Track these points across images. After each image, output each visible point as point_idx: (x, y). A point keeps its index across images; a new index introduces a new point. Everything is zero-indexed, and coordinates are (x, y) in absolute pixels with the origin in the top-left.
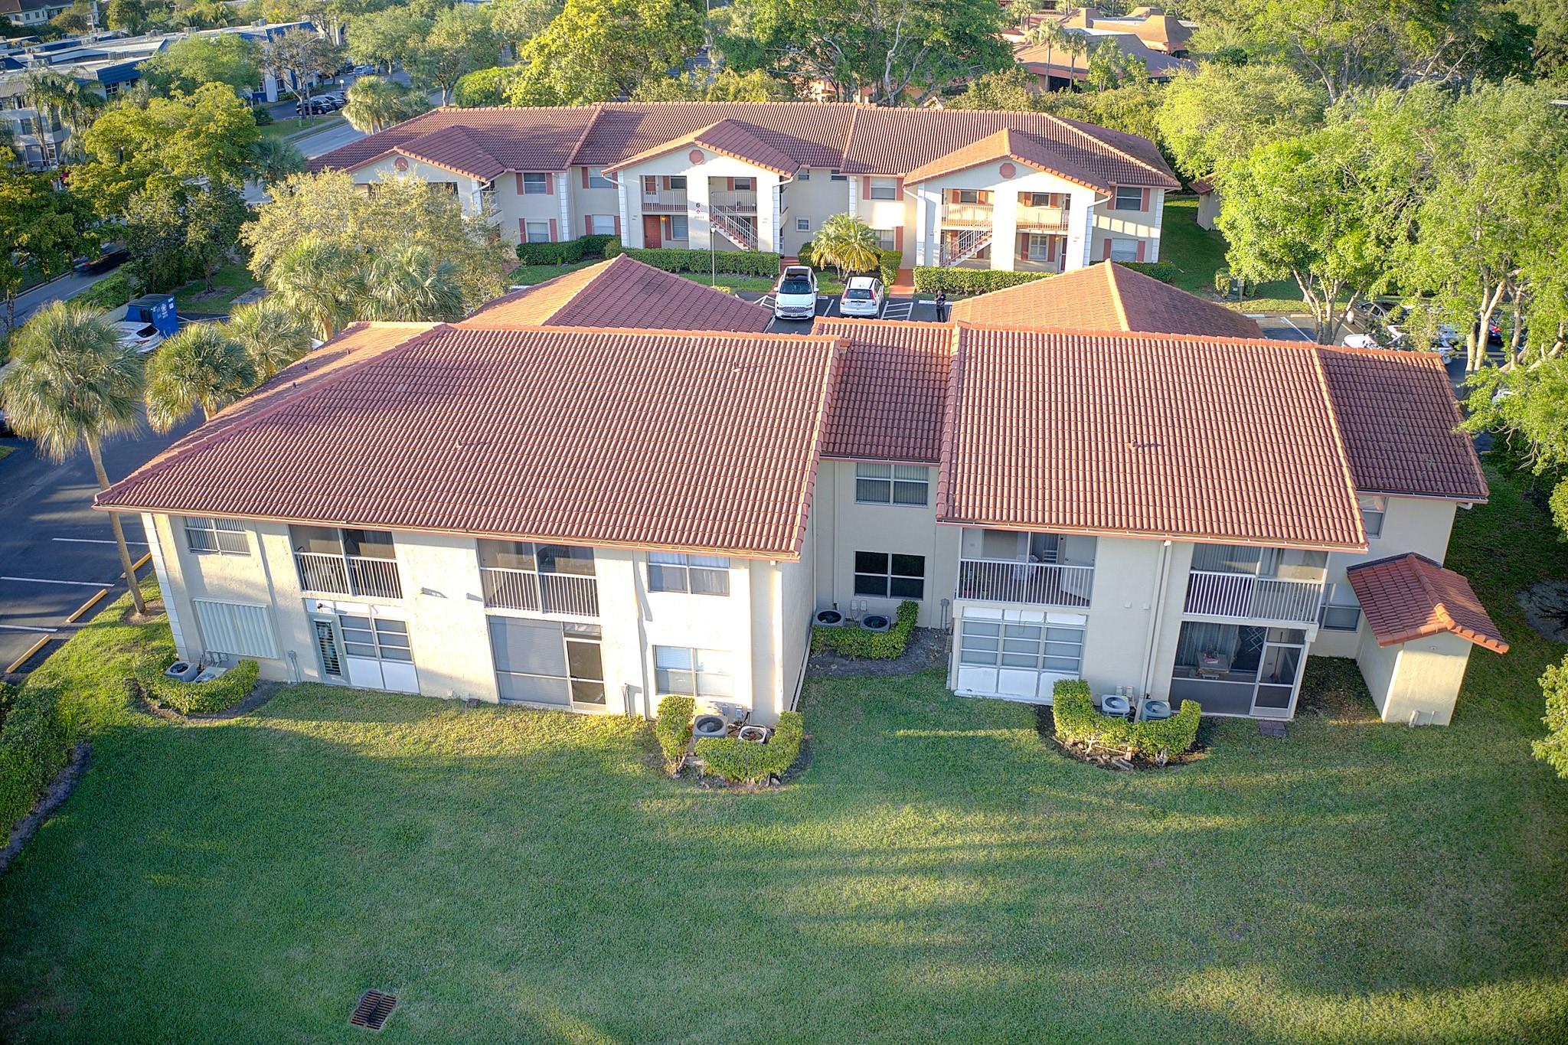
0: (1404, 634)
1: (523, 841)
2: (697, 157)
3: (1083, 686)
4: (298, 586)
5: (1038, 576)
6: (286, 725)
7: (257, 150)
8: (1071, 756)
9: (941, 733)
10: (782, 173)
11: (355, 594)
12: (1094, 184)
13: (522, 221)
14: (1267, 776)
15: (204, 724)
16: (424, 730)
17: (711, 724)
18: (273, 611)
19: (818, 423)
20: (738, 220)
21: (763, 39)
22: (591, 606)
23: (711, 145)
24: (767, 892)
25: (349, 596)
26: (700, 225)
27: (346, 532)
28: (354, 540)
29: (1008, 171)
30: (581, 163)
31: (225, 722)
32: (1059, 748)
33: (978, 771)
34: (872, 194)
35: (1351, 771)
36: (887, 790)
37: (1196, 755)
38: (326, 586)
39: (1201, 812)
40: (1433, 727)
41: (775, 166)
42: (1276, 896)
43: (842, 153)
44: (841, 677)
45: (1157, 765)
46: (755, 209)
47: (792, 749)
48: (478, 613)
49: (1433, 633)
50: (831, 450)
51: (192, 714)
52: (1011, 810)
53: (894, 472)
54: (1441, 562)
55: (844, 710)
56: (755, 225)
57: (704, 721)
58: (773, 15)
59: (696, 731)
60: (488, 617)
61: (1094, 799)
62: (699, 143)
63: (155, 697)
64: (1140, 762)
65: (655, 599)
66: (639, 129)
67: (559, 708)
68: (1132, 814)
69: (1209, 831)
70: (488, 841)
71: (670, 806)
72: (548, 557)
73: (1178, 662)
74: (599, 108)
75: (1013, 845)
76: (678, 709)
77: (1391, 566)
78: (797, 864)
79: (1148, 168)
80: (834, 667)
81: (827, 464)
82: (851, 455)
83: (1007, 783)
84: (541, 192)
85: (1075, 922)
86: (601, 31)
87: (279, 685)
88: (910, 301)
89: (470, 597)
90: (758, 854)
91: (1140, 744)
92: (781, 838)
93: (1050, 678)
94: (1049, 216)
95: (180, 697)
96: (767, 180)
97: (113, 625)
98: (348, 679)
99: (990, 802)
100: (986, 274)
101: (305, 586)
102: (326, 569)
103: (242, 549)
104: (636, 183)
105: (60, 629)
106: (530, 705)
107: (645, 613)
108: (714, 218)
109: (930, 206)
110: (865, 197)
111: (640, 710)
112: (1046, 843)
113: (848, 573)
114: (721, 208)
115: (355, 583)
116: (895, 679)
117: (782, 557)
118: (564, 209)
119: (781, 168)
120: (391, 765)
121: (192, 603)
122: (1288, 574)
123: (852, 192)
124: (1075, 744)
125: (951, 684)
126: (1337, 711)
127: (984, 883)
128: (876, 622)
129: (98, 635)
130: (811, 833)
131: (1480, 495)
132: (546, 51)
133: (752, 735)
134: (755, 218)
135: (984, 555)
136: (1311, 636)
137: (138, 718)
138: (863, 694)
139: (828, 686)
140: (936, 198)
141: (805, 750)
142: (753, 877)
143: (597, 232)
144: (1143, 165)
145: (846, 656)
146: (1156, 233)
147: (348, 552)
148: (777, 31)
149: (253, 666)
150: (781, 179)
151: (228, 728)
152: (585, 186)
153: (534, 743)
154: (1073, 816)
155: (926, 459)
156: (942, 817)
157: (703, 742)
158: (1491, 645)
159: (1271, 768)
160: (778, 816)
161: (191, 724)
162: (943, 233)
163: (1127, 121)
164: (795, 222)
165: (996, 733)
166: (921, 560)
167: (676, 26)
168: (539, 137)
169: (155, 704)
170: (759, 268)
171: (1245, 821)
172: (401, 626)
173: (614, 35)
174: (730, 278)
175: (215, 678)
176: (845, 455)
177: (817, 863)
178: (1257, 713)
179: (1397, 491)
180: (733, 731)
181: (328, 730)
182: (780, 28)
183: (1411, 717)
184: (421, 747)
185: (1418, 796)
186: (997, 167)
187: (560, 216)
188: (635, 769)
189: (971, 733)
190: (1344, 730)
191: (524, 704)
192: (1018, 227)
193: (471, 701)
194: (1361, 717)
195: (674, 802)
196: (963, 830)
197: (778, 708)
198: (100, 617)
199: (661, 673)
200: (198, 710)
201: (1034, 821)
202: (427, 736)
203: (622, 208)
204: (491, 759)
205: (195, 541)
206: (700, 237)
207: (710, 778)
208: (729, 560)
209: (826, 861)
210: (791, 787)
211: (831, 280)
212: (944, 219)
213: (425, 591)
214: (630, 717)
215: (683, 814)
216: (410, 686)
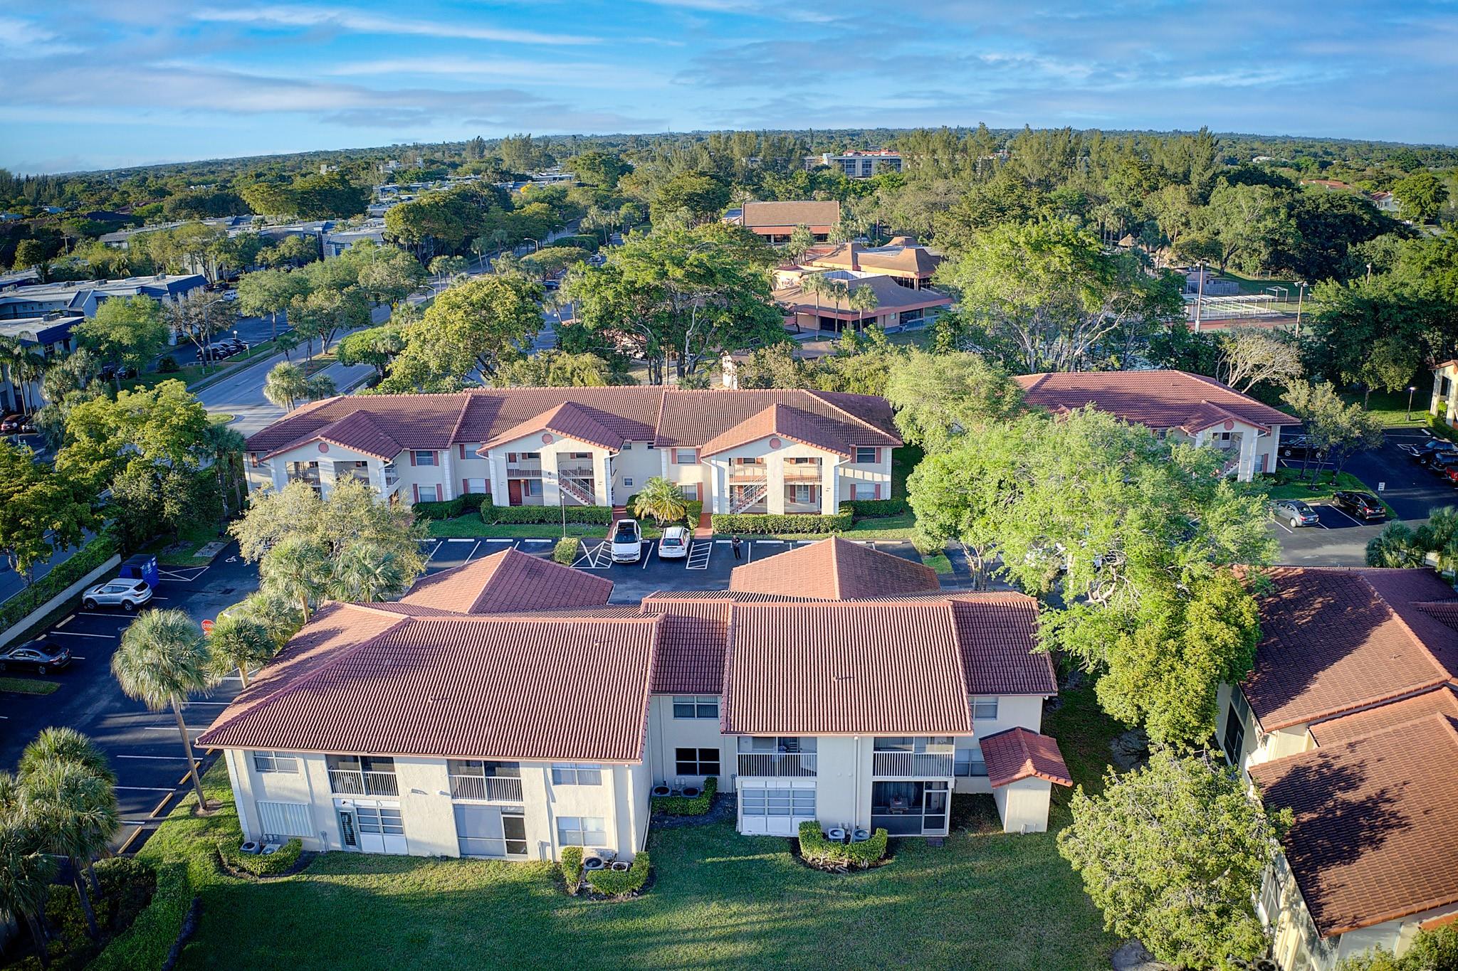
0: (1006, 780)
1: (489, 938)
2: (547, 439)
3: (816, 824)
4: (330, 790)
5: (784, 761)
6: (326, 878)
7: (208, 435)
8: (811, 867)
9: (733, 858)
10: (611, 449)
11: (367, 794)
12: (837, 450)
13: (415, 486)
14: (929, 871)
15: (271, 880)
16: (415, 876)
17: (594, 862)
18: (312, 807)
19: (648, 677)
20: (580, 482)
21: (591, 326)
22: (519, 795)
23: (558, 430)
24: (636, 957)
25: (364, 796)
26: (551, 487)
27: (363, 758)
28: (367, 763)
29: (775, 444)
30: (460, 440)
31: (285, 879)
32: (804, 863)
33: (756, 879)
34: (678, 460)
35: (980, 863)
36: (702, 894)
37: (887, 861)
38: (349, 789)
39: (887, 894)
40: (1036, 833)
41: (605, 444)
42: (928, 938)
43: (655, 428)
44: (671, 828)
45: (862, 869)
46: (592, 473)
47: (644, 873)
48: (448, 802)
49: (1024, 778)
50: (656, 690)
51: (261, 876)
52: (775, 901)
53: (696, 700)
54: (1038, 731)
55: (673, 848)
56: (593, 485)
57: (589, 861)
58: (598, 307)
59: (585, 867)
60: (454, 805)
61: (824, 891)
62: (549, 429)
63: (233, 865)
64: (853, 868)
65: (556, 789)
66: (501, 412)
67: (498, 858)
68: (846, 898)
69: (890, 905)
70: (468, 939)
71: (574, 912)
72: (491, 768)
73: (873, 805)
74: (470, 395)
75: (776, 920)
76: (572, 857)
77: (1005, 736)
78: (651, 940)
79: (879, 431)
80: (666, 822)
81: (655, 697)
82: (669, 692)
83: (773, 886)
84: (429, 464)
85: (811, 960)
86: (466, 325)
87: (314, 854)
88: (709, 541)
89: (442, 793)
90: (628, 936)
91: (850, 857)
92: (641, 926)
93: (798, 820)
94: (808, 470)
95: (255, 865)
96: (601, 455)
97: (186, 818)
98: (361, 848)
99: (761, 899)
100: (764, 519)
101: (334, 790)
102: (348, 780)
103: (293, 769)
104: (503, 458)
105: (147, 822)
106: (480, 857)
107: (551, 798)
108: (562, 482)
109: (721, 471)
110: (673, 462)
111: (549, 856)
112: (795, 917)
113: (671, 761)
114: (565, 473)
115: (368, 788)
116: (704, 827)
117: (632, 762)
118: (448, 477)
119: (610, 446)
120: (398, 899)
121: (256, 804)
122: (931, 750)
123: (664, 459)
124: (814, 860)
125: (739, 828)
126: (976, 828)
127: (760, 943)
128: (691, 791)
129: (178, 826)
130: (657, 922)
131: (1052, 691)
132: (422, 338)
133: (619, 867)
134: (592, 480)
135: (753, 751)
136: (951, 785)
137: (225, 879)
138: (685, 837)
139: (663, 834)
140: (725, 465)
141: (651, 871)
142: (627, 949)
143: (472, 492)
144: (875, 429)
145: (673, 815)
146: (888, 478)
147: (364, 769)
148: (601, 319)
149: (298, 842)
150: (611, 453)
151: (288, 882)
152: (462, 457)
153: (486, 881)
154: (811, 902)
155: (715, 692)
156: (735, 908)
157: (591, 873)
158: (1061, 782)
159: (931, 866)
160: (639, 913)
161: (262, 881)
162: (732, 488)
163: (868, 383)
164: (622, 480)
165: (766, 856)
166: (717, 751)
167: (523, 317)
168: (425, 420)
169: (235, 870)
170: (598, 519)
171: (911, 898)
172: (398, 813)
173: (476, 326)
174: (576, 527)
175: (275, 851)
176: (666, 692)
177: (663, 939)
178: (926, 833)
179: (1003, 692)
180: (607, 866)
181: (355, 881)
182: (603, 316)
183: (1021, 829)
184: (415, 888)
185: (1020, 876)
186: (767, 441)
187: (444, 480)
188: (550, 892)
189: (751, 857)
190: (979, 839)
191: (476, 857)
192: (786, 480)
193: (442, 857)
194: (992, 831)
195: (576, 910)
196: (746, 914)
197: (634, 851)
198: (174, 813)
199: (561, 833)
200: (266, 872)
201: (788, 906)
202: (418, 881)
203: (492, 471)
204: (461, 892)
205: (261, 764)
206: (552, 496)
207: (596, 895)
208: (601, 767)
209: (668, 937)
210: (645, 897)
211: (651, 526)
212: (731, 476)
213: (413, 791)
214: (543, 861)
215: (582, 916)
216: (402, 851)
